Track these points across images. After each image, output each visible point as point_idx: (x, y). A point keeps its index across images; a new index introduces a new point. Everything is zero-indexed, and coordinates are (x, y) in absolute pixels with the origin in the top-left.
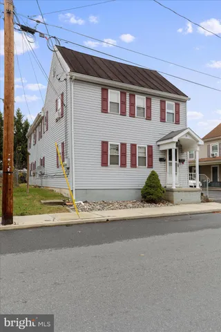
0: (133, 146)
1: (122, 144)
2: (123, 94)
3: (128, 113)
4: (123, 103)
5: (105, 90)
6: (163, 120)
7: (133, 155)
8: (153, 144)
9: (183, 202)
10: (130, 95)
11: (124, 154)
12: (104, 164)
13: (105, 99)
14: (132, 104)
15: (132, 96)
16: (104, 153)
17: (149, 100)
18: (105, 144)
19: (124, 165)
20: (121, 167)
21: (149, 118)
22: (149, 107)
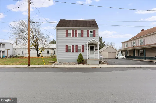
0: (76, 46)
1: (72, 46)
2: (73, 30)
3: (74, 36)
4: (73, 33)
5: (67, 30)
6: (88, 36)
7: (76, 48)
8: (84, 45)
9: (91, 64)
10: (75, 30)
11: (73, 49)
12: (66, 52)
13: (67, 33)
14: (76, 33)
15: (76, 31)
16: (66, 48)
17: (82, 31)
18: (67, 46)
19: (73, 52)
20: (72, 52)
21: (82, 36)
22: (82, 33)
